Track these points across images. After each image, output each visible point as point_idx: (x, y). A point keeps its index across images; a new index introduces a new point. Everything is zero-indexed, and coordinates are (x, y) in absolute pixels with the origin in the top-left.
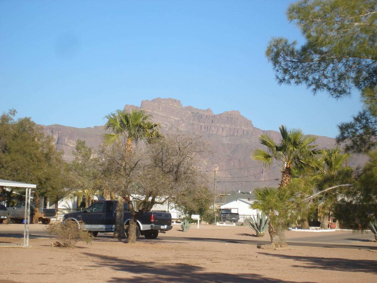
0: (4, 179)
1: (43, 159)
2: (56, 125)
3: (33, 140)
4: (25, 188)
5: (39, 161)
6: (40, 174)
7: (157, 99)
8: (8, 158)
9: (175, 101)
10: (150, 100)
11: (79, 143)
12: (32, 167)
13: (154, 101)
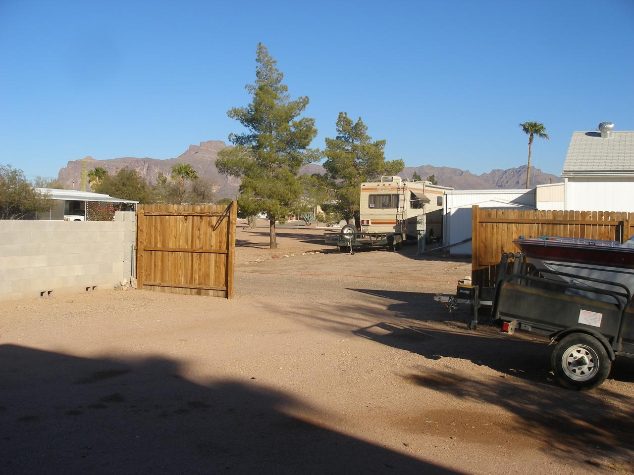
0: (123, 199)
1: (142, 189)
2: (146, 158)
3: (137, 180)
4: (134, 204)
5: (139, 190)
6: (140, 196)
7: (210, 141)
8: (125, 189)
9: (222, 142)
10: (206, 141)
11: (160, 174)
12: (137, 192)
13: (208, 142)
